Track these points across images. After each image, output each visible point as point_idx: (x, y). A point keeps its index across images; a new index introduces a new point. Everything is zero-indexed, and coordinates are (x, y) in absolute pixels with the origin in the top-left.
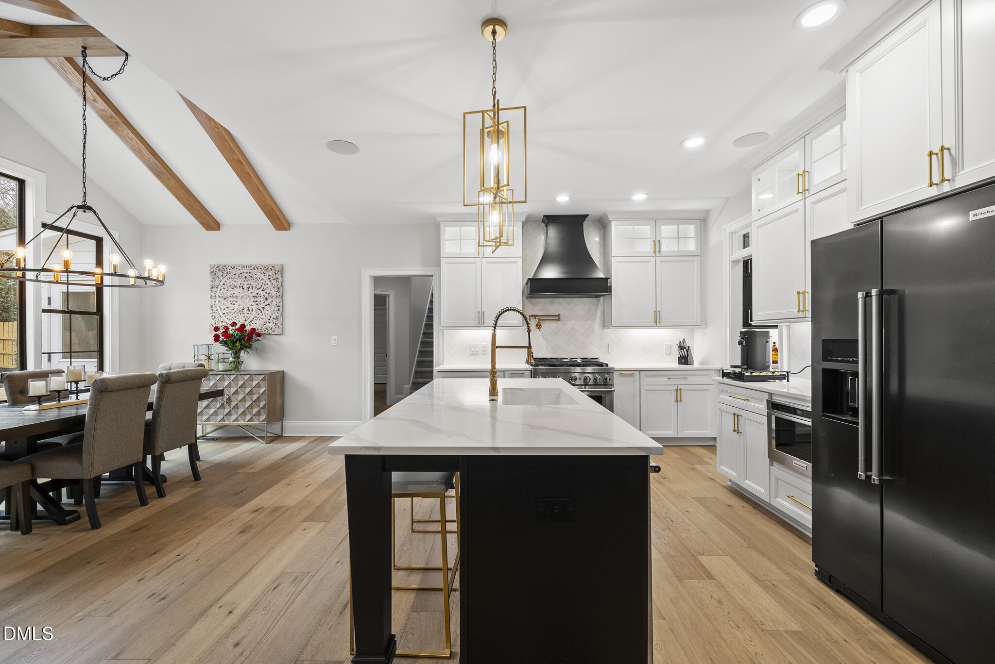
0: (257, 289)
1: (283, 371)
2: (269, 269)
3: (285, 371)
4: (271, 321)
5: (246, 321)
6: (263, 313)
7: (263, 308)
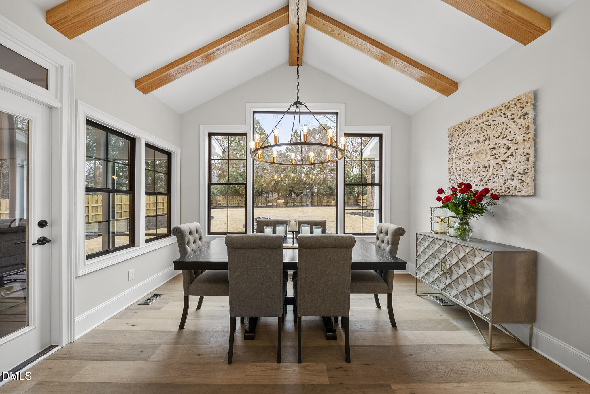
0: (495, 138)
1: (535, 252)
2: (513, 105)
3: (538, 251)
4: (515, 178)
5: (482, 180)
6: (503, 167)
7: (504, 161)
